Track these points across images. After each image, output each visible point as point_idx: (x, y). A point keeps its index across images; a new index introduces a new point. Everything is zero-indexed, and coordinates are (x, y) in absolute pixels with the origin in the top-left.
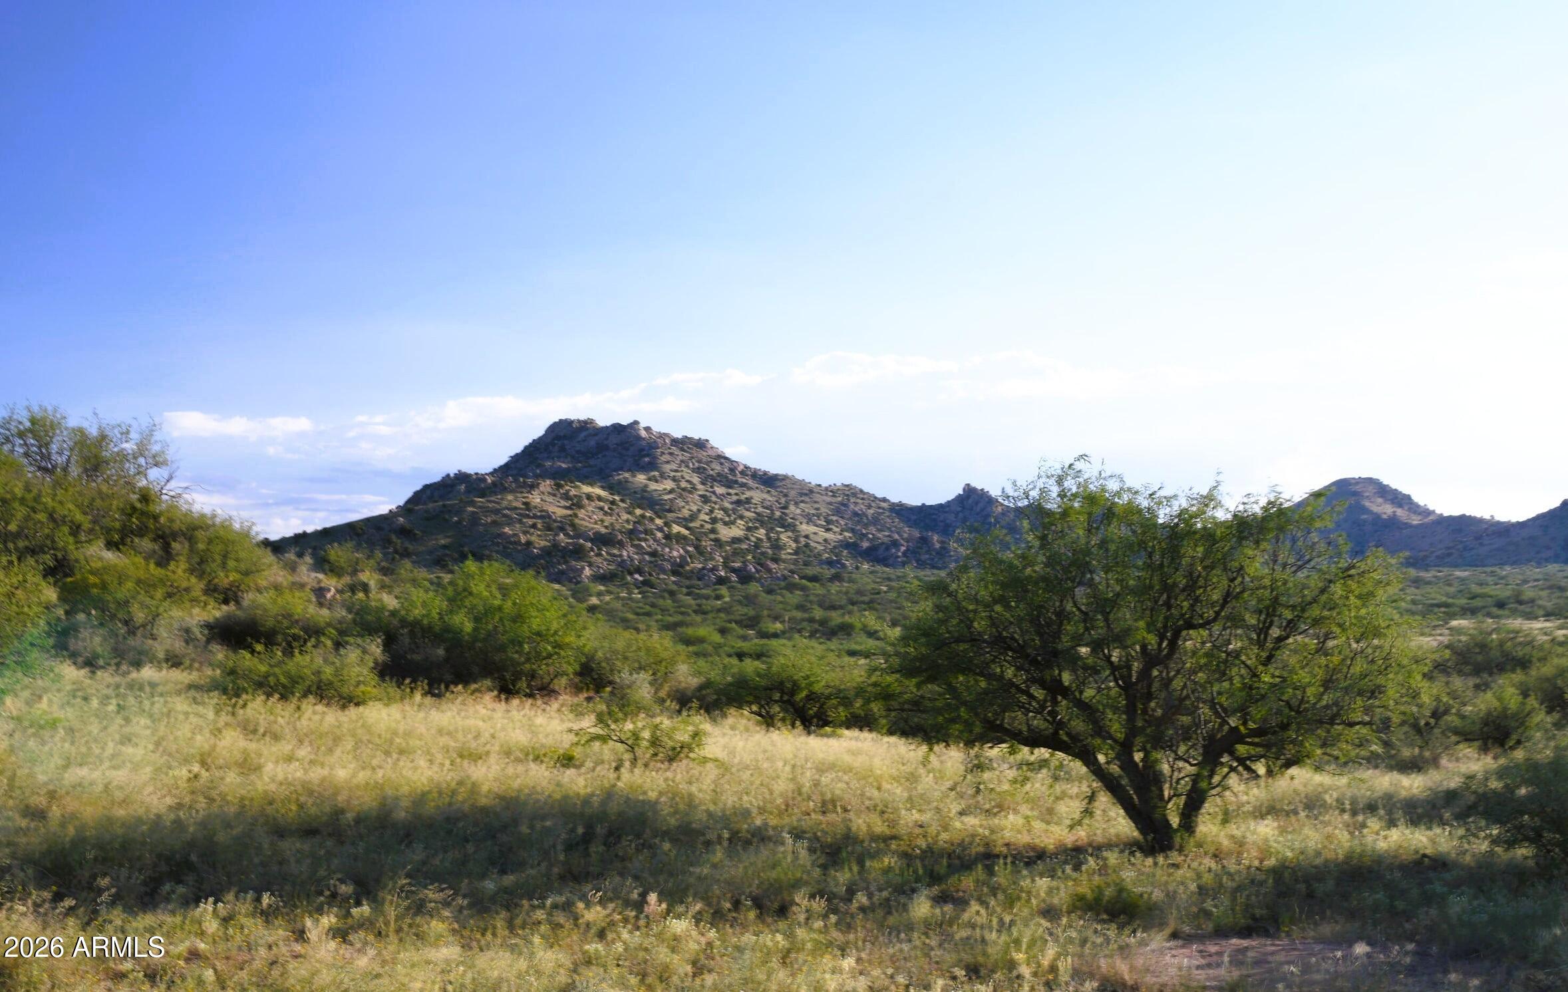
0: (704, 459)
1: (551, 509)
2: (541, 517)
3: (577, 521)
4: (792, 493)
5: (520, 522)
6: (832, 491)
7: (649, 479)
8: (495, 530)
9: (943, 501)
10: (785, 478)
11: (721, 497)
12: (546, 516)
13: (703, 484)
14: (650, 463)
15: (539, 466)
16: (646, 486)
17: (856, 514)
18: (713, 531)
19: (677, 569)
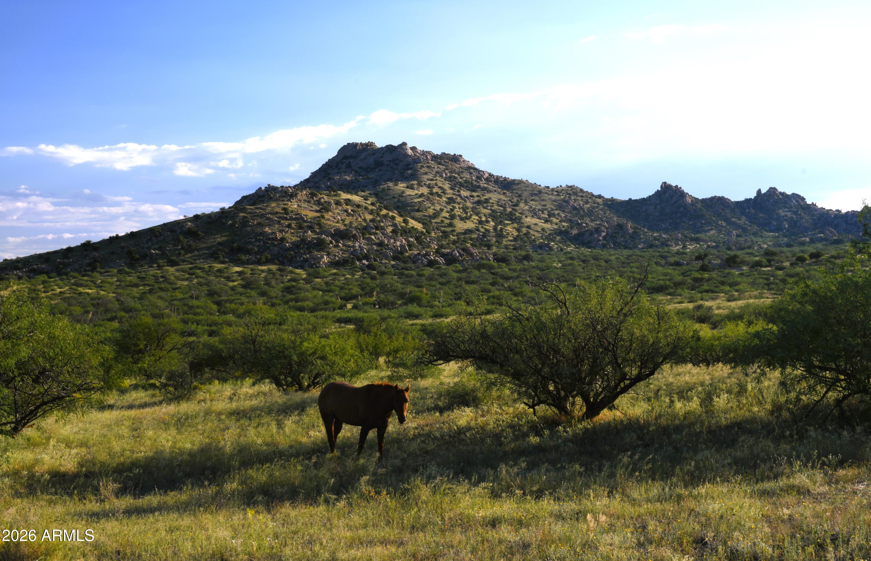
0: (457, 170)
1: (304, 213)
2: (295, 219)
3: (323, 221)
4: (525, 194)
5: (279, 222)
6: (558, 191)
7: (407, 187)
8: (258, 230)
9: (645, 196)
10: (520, 182)
11: (464, 199)
12: (299, 219)
13: (452, 189)
14: (412, 175)
15: (330, 179)
16: (403, 192)
17: (575, 208)
18: (451, 225)
19: (398, 255)
